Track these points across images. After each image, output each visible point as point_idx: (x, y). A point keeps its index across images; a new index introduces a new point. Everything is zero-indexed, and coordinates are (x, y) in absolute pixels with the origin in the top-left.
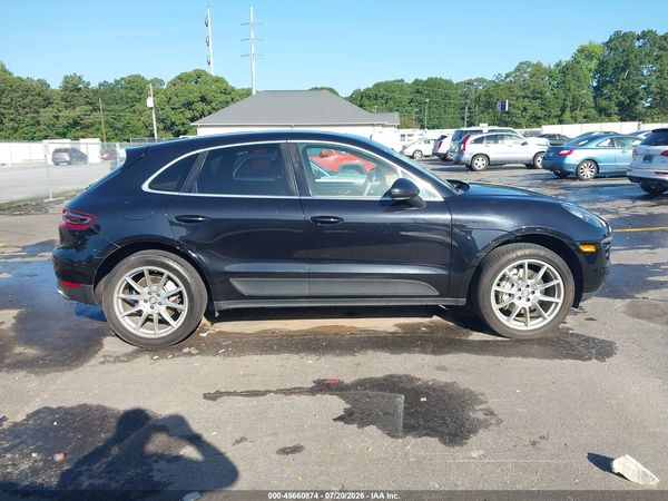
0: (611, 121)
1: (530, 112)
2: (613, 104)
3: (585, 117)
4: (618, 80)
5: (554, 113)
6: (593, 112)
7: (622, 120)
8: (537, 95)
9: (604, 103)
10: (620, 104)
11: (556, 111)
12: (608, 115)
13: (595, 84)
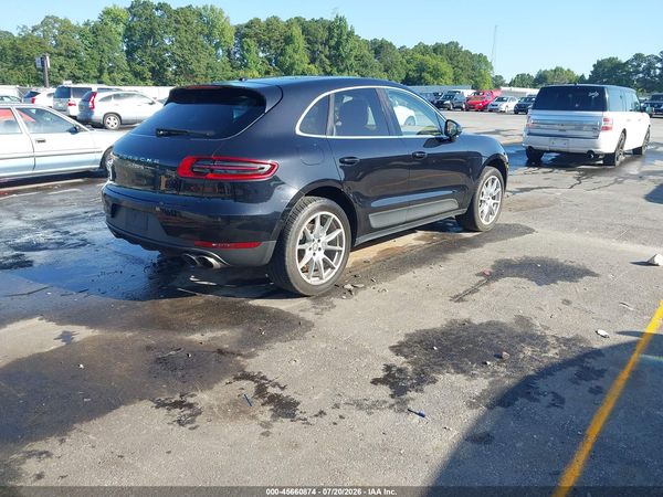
0: (147, 85)
1: (68, 71)
2: (146, 70)
3: (123, 80)
4: (146, 47)
5: (93, 74)
6: (130, 75)
7: (156, 85)
8: (71, 54)
9: (139, 68)
10: (152, 70)
11: (94, 72)
12: (144, 79)
13: (125, 48)
